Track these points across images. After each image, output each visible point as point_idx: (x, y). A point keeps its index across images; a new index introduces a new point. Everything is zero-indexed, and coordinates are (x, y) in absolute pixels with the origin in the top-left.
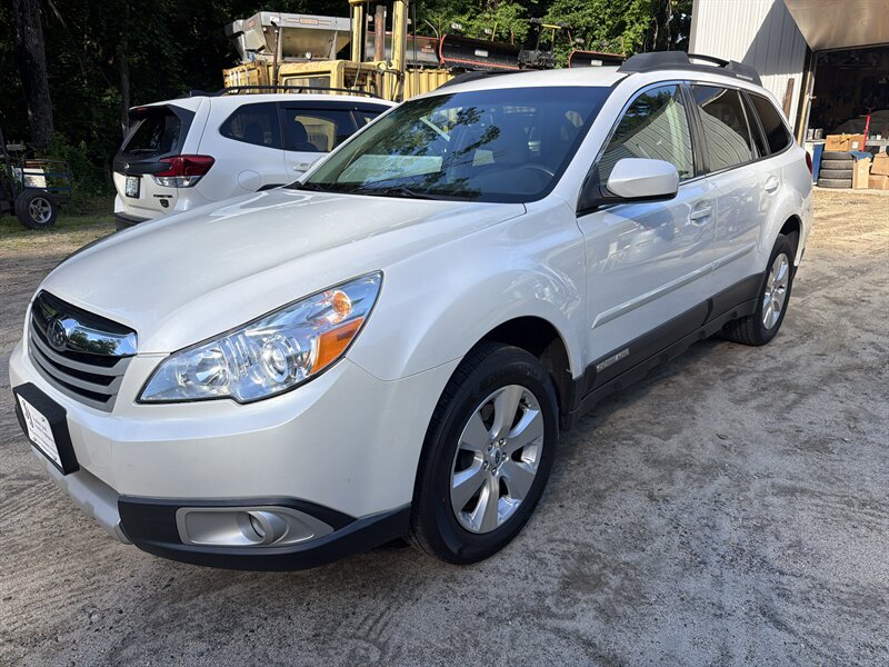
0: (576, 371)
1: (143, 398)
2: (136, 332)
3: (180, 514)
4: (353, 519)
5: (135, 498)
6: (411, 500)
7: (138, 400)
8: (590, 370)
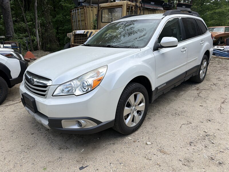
0: (153, 89)
1: (53, 95)
2: (51, 80)
3: (63, 121)
4: (101, 122)
5: (52, 118)
6: (115, 118)
7: (53, 96)
8: (157, 89)
